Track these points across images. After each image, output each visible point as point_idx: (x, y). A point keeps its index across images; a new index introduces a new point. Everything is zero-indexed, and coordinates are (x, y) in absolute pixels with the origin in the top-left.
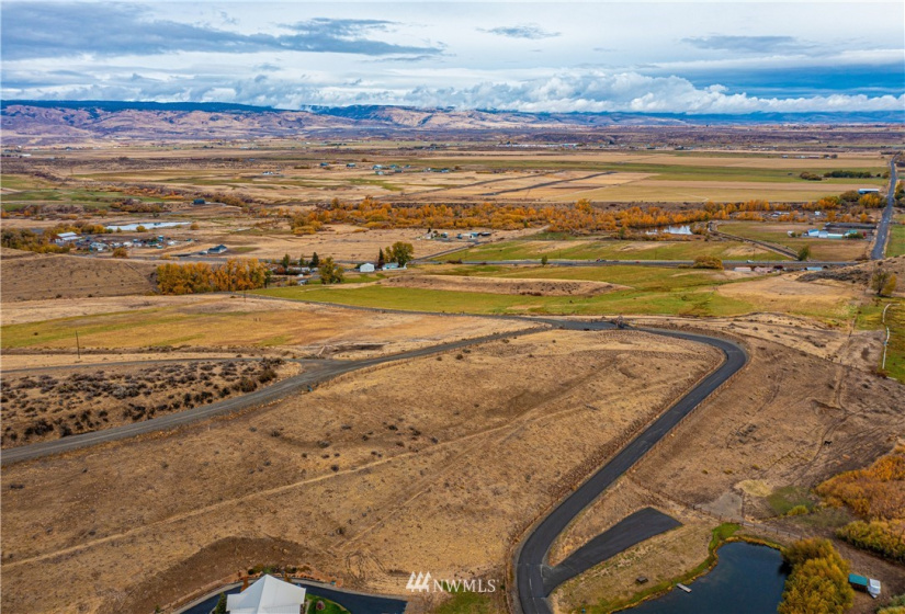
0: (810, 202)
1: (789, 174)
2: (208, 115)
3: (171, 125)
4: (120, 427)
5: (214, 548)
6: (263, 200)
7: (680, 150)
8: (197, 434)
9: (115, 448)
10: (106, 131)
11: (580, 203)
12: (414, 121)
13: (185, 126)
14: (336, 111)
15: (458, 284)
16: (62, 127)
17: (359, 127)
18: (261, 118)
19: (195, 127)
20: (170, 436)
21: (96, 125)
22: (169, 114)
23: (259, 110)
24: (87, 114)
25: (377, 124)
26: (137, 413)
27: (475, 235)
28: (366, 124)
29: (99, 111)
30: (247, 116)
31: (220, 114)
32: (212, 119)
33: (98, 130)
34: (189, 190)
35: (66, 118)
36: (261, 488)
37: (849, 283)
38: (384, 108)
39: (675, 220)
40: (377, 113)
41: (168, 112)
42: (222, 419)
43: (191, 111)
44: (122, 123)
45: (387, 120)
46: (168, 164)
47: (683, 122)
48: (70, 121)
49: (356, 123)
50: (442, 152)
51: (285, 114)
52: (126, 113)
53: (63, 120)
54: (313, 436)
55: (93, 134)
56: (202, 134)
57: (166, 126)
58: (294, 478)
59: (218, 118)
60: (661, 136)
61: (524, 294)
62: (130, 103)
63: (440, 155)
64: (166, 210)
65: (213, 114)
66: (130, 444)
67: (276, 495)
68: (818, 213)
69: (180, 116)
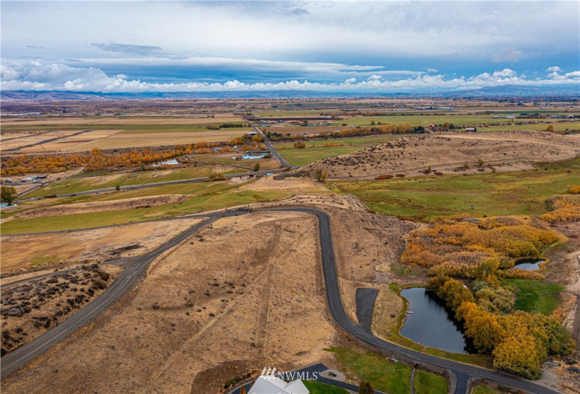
0: (230, 141)
1: (199, 127)
7: (118, 115)
8: (110, 322)
9: (63, 349)
11: (93, 151)
20: (93, 329)
26: (45, 323)
27: (34, 179)
36: (185, 340)
37: (302, 177)
39: (164, 157)
42: (115, 308)
47: (103, 98)
54: (179, 302)
58: (197, 328)
60: (97, 106)
61: (138, 208)
66: (72, 342)
67: (198, 340)
68: (235, 147)
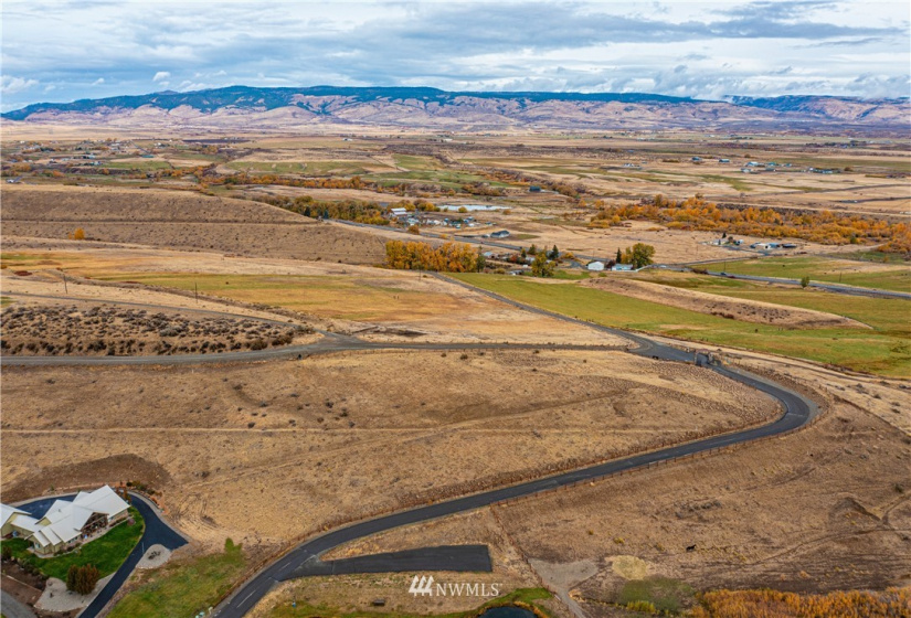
2: (623, 105)
3: (587, 115)
4: (148, 356)
5: (119, 458)
6: (595, 191)
8: (183, 374)
9: (124, 370)
10: (528, 120)
12: (851, 115)
13: (599, 116)
14: (760, 103)
15: (654, 293)
16: (493, 115)
17: (781, 120)
18: (675, 109)
19: (609, 117)
20: (163, 370)
21: (522, 114)
22: (587, 104)
23: (675, 101)
24: (516, 104)
25: (803, 116)
26: (163, 349)
27: (772, 246)
28: (790, 116)
29: (527, 101)
30: (661, 107)
31: (635, 105)
32: (626, 109)
33: (522, 118)
34: (539, 177)
35: (499, 108)
36: (187, 426)
38: (817, 99)
40: (808, 104)
41: (587, 103)
42: (208, 366)
43: (608, 101)
44: (544, 113)
45: (818, 112)
46: (548, 153)
48: (502, 111)
49: (779, 115)
50: (851, 151)
51: (702, 104)
52: (549, 103)
53: (496, 109)
54: (263, 397)
55: (516, 122)
56: (613, 125)
57: (582, 116)
58: (216, 424)
59: (632, 109)
62: (557, 94)
63: (847, 153)
64: (504, 195)
65: (629, 105)
66: (133, 370)
67: (190, 433)
69: (597, 106)
